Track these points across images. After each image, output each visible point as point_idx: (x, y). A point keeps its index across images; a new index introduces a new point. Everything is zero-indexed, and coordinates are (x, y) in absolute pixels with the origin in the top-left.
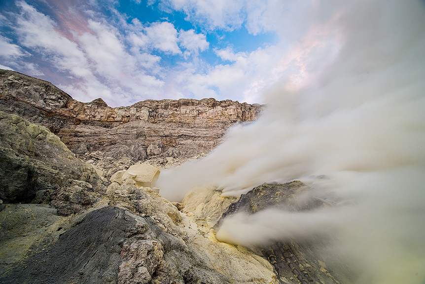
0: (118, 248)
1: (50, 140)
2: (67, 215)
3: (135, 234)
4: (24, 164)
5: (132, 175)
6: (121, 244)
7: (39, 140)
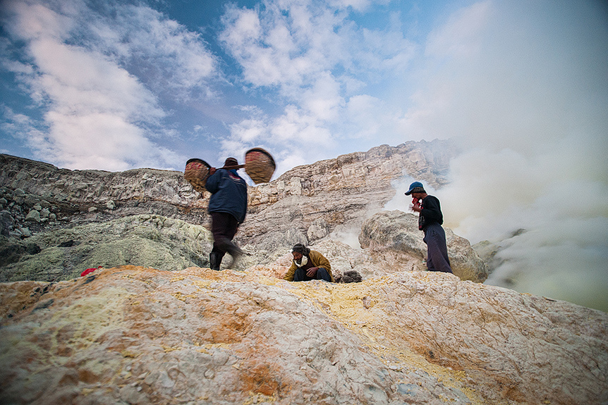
1: (209, 239)
7: (201, 239)
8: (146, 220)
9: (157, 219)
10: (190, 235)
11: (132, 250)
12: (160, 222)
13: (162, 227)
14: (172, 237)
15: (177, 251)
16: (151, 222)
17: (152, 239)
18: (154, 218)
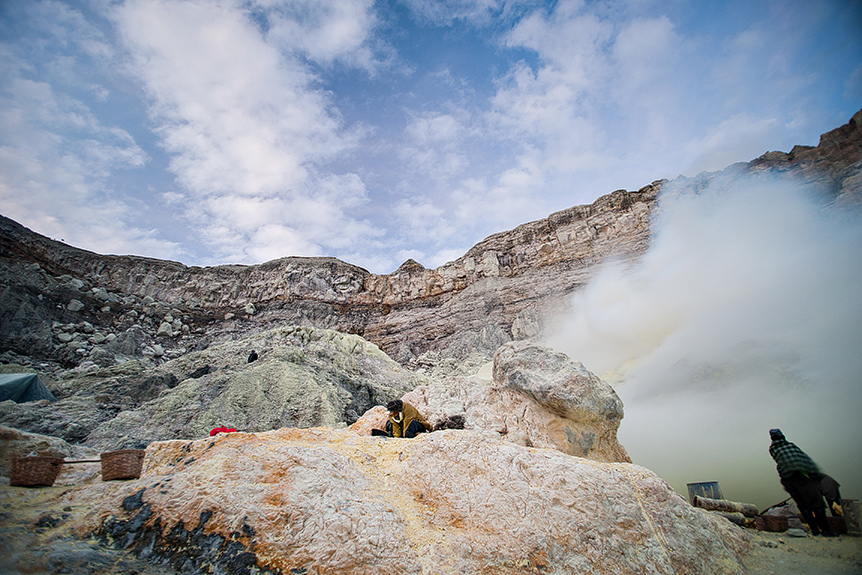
1: (368, 351)
7: (357, 353)
8: (289, 333)
9: (303, 332)
10: (343, 350)
11: (271, 378)
12: (306, 335)
13: (309, 341)
14: (321, 355)
15: (324, 374)
16: (295, 335)
17: (293, 361)
18: (298, 330)
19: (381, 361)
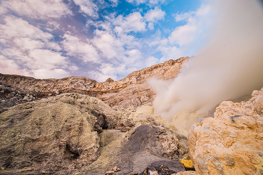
0: (157, 139)
1: (99, 103)
2: (125, 132)
3: (162, 133)
4: (101, 113)
5: (140, 114)
6: (158, 137)
7: (96, 104)
8: (69, 95)
9: (75, 95)
10: (91, 102)
12: (76, 96)
13: (77, 98)
14: (82, 103)
15: (83, 110)
16: (71, 96)
17: (70, 103)
18: (73, 94)
19: (104, 106)
